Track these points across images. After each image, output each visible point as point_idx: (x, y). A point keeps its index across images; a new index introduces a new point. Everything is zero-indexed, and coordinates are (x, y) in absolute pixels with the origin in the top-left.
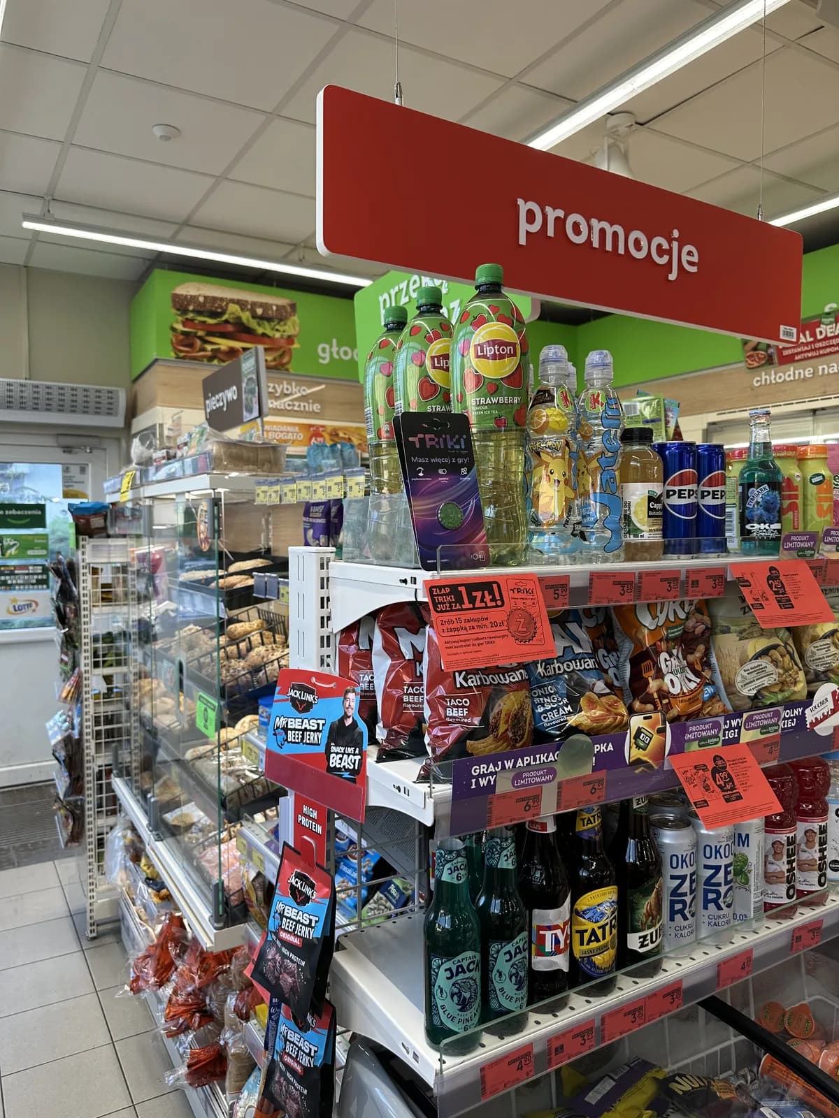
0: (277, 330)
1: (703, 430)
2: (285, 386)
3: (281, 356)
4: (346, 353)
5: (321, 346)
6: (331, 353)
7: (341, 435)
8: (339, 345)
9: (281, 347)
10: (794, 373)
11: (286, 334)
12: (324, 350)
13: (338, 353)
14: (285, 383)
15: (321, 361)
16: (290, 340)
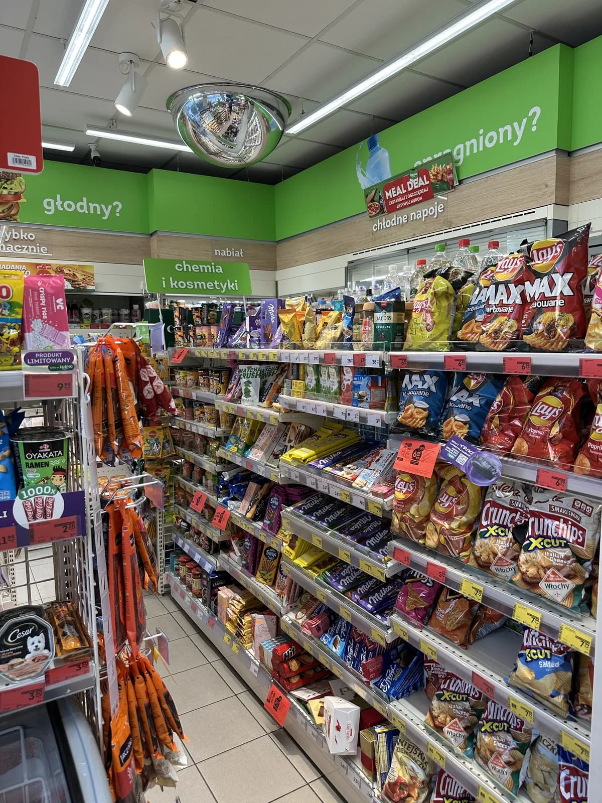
0: (5, 188)
1: (346, 268)
2: (14, 233)
3: (10, 209)
4: (69, 206)
5: (46, 201)
6: (56, 206)
7: (66, 271)
8: (63, 200)
9: (9, 202)
10: (396, 220)
11: (13, 191)
12: (49, 204)
13: (62, 206)
14: (13, 230)
15: (46, 212)
16: (17, 195)
